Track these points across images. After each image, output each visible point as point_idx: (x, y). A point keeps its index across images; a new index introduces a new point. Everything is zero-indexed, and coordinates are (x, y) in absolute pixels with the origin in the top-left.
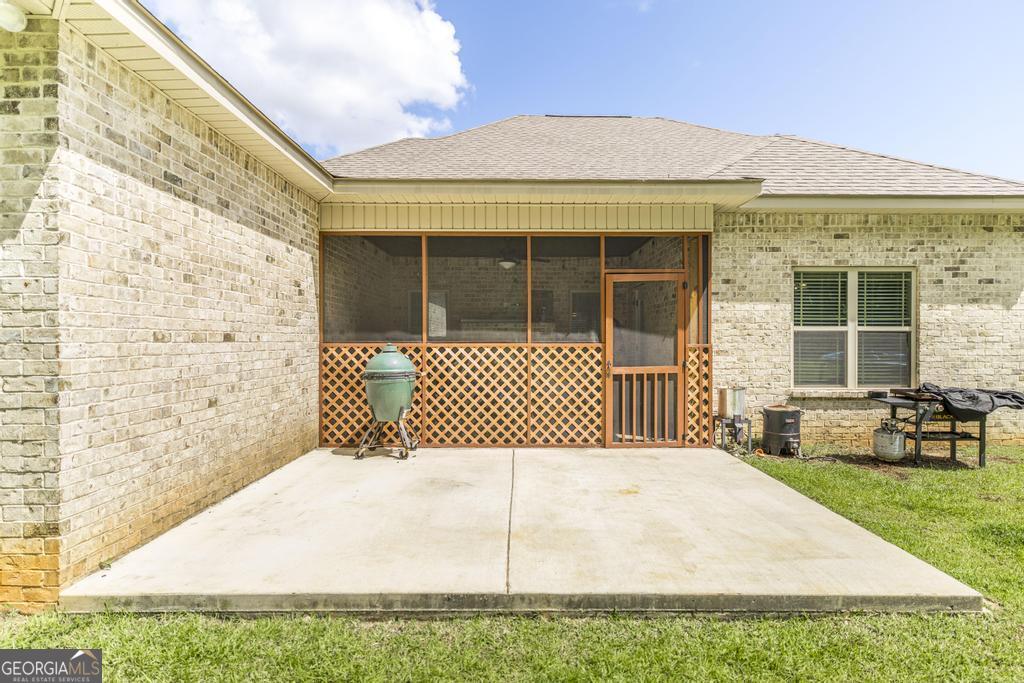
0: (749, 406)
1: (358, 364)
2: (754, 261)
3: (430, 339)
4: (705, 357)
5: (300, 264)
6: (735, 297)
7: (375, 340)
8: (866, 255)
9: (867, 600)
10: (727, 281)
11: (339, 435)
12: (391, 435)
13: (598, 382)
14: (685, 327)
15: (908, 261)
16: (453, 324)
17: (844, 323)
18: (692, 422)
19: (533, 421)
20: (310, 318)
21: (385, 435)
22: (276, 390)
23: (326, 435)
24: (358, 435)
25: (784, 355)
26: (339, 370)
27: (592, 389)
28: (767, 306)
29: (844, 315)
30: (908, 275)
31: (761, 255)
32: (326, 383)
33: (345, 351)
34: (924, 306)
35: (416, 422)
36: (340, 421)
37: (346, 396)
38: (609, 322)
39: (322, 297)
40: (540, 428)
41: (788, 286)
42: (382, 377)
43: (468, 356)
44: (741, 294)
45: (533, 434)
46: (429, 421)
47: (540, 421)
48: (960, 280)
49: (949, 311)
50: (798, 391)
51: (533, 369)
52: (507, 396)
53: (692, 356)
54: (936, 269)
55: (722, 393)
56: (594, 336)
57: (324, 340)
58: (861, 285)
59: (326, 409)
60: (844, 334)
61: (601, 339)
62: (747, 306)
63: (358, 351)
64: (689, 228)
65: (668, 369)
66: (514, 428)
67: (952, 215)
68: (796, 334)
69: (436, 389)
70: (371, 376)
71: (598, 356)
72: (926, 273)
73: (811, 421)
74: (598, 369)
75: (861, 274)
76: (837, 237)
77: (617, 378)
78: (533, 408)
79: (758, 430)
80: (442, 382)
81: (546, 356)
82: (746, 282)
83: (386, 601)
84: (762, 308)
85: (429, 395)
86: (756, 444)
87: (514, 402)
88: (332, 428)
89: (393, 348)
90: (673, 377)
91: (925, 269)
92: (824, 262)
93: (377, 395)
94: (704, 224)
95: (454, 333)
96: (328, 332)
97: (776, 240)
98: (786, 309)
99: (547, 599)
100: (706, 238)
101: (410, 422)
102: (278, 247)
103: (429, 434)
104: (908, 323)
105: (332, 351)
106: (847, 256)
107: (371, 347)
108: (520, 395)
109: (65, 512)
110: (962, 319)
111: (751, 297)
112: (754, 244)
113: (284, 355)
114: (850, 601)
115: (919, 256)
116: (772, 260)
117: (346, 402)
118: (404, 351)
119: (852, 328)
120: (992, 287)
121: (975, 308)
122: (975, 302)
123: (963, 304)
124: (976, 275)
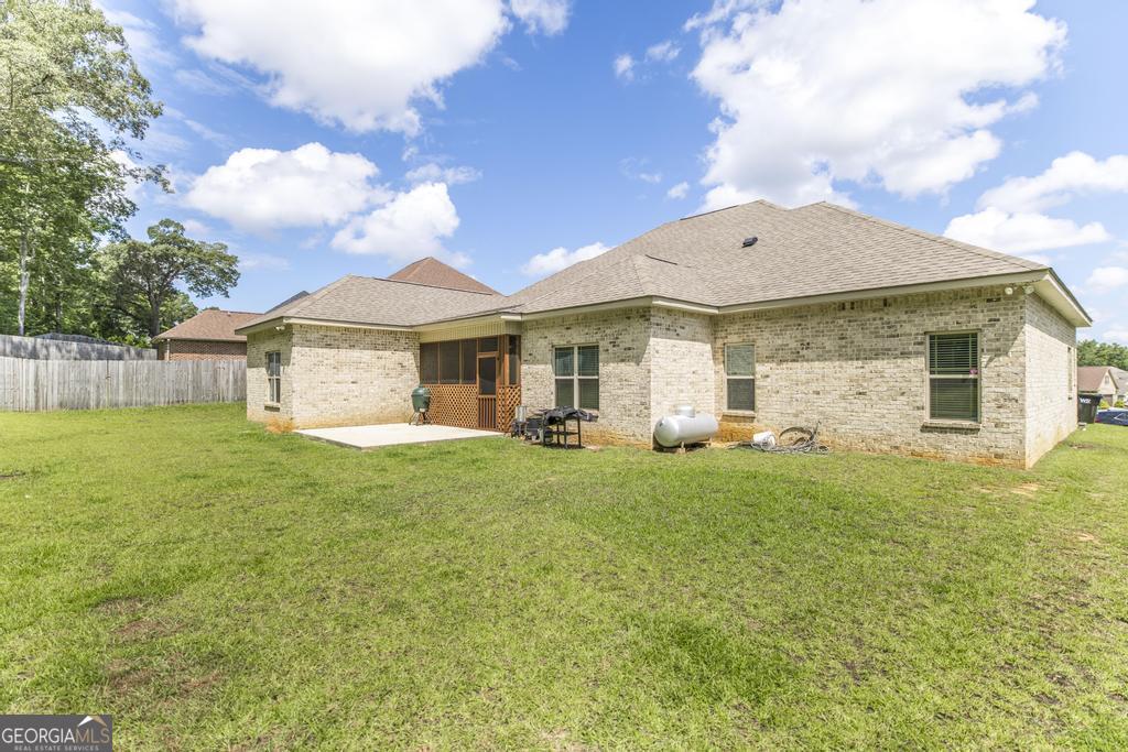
2: (539, 344)
5: (403, 357)
6: (533, 363)
8: (579, 337)
10: (530, 353)
14: (498, 377)
15: (595, 340)
17: (573, 375)
18: (499, 420)
19: (461, 417)
20: (411, 375)
25: (549, 391)
27: (475, 404)
28: (543, 367)
29: (574, 369)
31: (541, 341)
34: (602, 364)
38: (478, 376)
39: (421, 367)
40: (463, 420)
45: (461, 422)
47: (463, 417)
48: (616, 349)
49: (611, 367)
51: (461, 395)
53: (500, 391)
54: (606, 343)
58: (579, 353)
60: (572, 380)
62: (537, 366)
65: (493, 397)
66: (456, 419)
67: (611, 311)
72: (602, 346)
75: (579, 348)
76: (567, 329)
77: (479, 400)
78: (461, 411)
80: (441, 400)
81: (464, 390)
82: (537, 354)
90: (495, 400)
91: (602, 344)
97: (546, 333)
98: (550, 368)
100: (520, 337)
102: (384, 352)
104: (597, 374)
106: (572, 338)
108: (458, 406)
110: (617, 371)
111: (538, 362)
112: (539, 336)
115: (598, 336)
116: (544, 342)
118: (434, 387)
119: (576, 377)
120: (630, 353)
121: (623, 364)
122: (623, 361)
123: (617, 362)
124: (622, 346)
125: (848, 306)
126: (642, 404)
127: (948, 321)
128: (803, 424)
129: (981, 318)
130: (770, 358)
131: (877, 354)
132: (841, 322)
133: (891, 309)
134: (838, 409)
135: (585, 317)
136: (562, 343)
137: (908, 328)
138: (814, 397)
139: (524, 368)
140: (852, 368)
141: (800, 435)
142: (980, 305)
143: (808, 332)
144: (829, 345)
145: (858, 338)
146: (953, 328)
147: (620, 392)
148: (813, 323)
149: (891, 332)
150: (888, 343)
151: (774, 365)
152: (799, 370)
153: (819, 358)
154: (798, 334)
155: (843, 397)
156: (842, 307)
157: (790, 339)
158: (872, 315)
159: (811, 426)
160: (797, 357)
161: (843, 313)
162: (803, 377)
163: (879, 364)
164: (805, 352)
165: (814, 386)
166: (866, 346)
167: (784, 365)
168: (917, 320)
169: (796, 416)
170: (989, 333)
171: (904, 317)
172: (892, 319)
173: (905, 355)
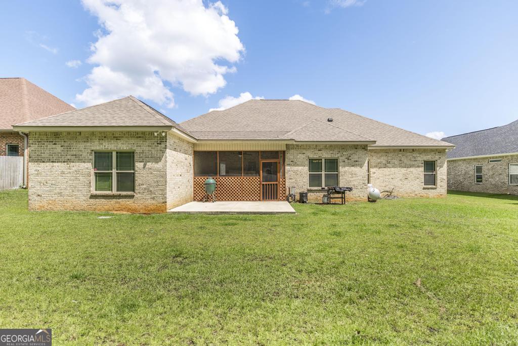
0: (296, 192)
1: (202, 181)
2: (299, 157)
3: (220, 176)
4: (284, 180)
5: (190, 159)
6: (294, 165)
7: (206, 176)
8: (326, 155)
9: (279, 212)
10: (292, 161)
11: (198, 198)
12: (210, 198)
13: (259, 186)
14: (279, 172)
15: (337, 156)
16: (227, 172)
17: (321, 172)
18: (281, 195)
19: (243, 195)
20: (192, 171)
21: (209, 198)
22: (187, 187)
23: (195, 198)
24: (203, 198)
25: (306, 179)
26: (198, 183)
27: (257, 187)
28: (302, 167)
29: (321, 169)
30: (337, 159)
31: (300, 155)
32: (195, 186)
33: (200, 178)
34: (340, 167)
35: (216, 195)
36: (198, 195)
37: (200, 189)
38: (261, 172)
39: (194, 166)
40: (245, 197)
41: (307, 163)
42: (209, 184)
43: (225, 180)
44: (296, 164)
45: (244, 198)
46: (219, 195)
47: (245, 195)
48: (349, 161)
49: (347, 168)
50: (309, 188)
51: (244, 183)
52: (237, 189)
53: (281, 180)
54: (344, 158)
55: (289, 188)
56: (258, 175)
57: (195, 176)
58: (325, 162)
59: (195, 192)
60: (322, 174)
61: (259, 176)
62: (297, 167)
63: (203, 179)
64: (280, 149)
65: (275, 183)
66: (239, 197)
67: (347, 145)
68: (310, 174)
69: (221, 187)
70: (206, 184)
71: (259, 180)
72: (341, 159)
73: (311, 196)
74: (259, 183)
75: (325, 160)
76: (319, 150)
77: (263, 185)
78: (244, 192)
79: (298, 197)
80: (222, 186)
81: (247, 180)
82: (297, 162)
83: (212, 212)
84: (300, 168)
85: (219, 189)
86: (298, 201)
87: (239, 190)
88: (197, 197)
89: (211, 177)
90: (277, 184)
91: (341, 158)
92: (316, 157)
93: (207, 188)
94: (284, 148)
95: (227, 174)
96: (196, 174)
97: (304, 151)
98: (307, 168)
99: (234, 212)
100: (284, 152)
101: (215, 195)
102: (187, 156)
103: (219, 198)
104: (337, 172)
105: (196, 179)
106: (321, 155)
107: (206, 178)
108: (241, 189)
109: (167, 200)
110: (350, 170)
111: (298, 165)
112: (299, 152)
113: (188, 179)
114: (277, 212)
115: (339, 155)
116: (303, 156)
117: (200, 191)
118: (213, 178)
119: (323, 173)
120: (357, 163)
121: (353, 167)
122: (353, 166)
123: (350, 167)
124: (353, 160)
125: (402, 150)
126: (363, 184)
127: (429, 157)
128: (388, 190)
129: (437, 157)
130: (376, 166)
131: (411, 166)
132: (400, 155)
133: (415, 152)
134: (399, 184)
135: (331, 146)
136: (315, 157)
137: (419, 159)
138: (391, 180)
139: (287, 168)
140: (403, 170)
141: (387, 193)
142: (437, 153)
143: (389, 158)
144: (396, 163)
145: (405, 161)
146: (431, 159)
147: (351, 179)
148: (391, 155)
149: (414, 159)
150: (414, 163)
151: (377, 169)
152: (386, 171)
153: (393, 167)
154: (386, 158)
155: (401, 180)
156: (401, 150)
157: (383, 160)
158: (409, 154)
159: (391, 190)
160: (385, 166)
161: (401, 153)
162: (388, 173)
163: (412, 169)
164: (388, 165)
165: (392, 176)
166: (408, 163)
167: (381, 169)
168: (422, 156)
169: (385, 187)
170: (439, 161)
171: (418, 155)
172: (415, 155)
173: (418, 166)
